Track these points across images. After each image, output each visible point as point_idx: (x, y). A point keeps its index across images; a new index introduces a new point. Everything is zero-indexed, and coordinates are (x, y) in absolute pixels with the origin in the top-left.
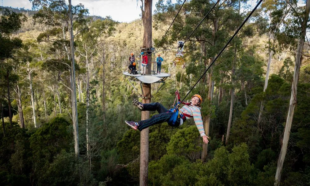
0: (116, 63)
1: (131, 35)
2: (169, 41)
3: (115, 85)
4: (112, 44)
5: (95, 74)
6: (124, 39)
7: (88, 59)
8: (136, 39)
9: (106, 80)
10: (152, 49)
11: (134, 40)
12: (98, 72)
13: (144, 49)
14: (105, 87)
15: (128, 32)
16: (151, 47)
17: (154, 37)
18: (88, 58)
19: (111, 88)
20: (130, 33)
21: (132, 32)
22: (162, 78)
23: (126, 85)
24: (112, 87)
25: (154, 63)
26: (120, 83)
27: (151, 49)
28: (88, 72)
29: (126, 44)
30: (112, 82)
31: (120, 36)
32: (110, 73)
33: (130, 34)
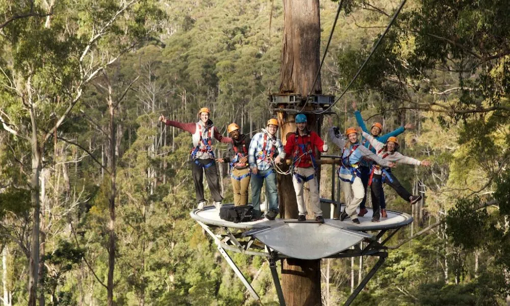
0: (169, 165)
1: (239, 35)
2: (409, 60)
3: (167, 265)
4: (153, 78)
5: (74, 217)
6: (204, 53)
7: (39, 150)
8: (259, 56)
9: (125, 242)
10: (320, 101)
11: (253, 59)
12: (89, 207)
13: (286, 100)
14: (117, 275)
15: (226, 26)
16: (319, 92)
17: (343, 44)
18: (38, 143)
19: (146, 280)
20: (232, 27)
21: (240, 25)
22: (370, 234)
23: (215, 266)
24: (150, 274)
25: (333, 164)
26: (187, 256)
27: (316, 99)
28: (38, 207)
29: (214, 76)
30: (153, 251)
31: (186, 41)
32: (144, 209)
33: (234, 34)
